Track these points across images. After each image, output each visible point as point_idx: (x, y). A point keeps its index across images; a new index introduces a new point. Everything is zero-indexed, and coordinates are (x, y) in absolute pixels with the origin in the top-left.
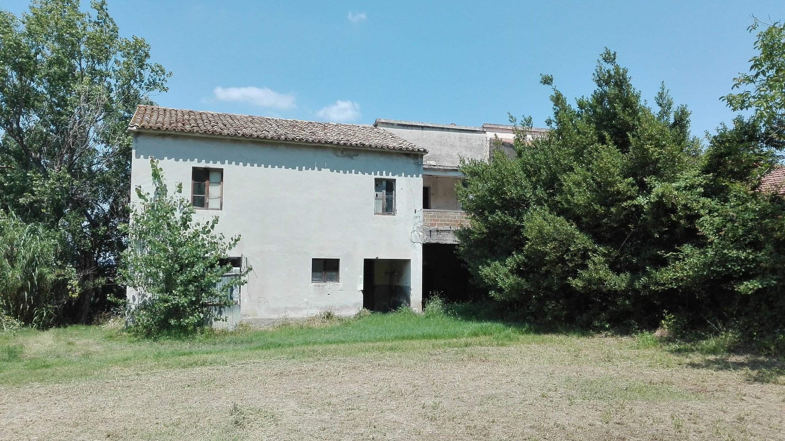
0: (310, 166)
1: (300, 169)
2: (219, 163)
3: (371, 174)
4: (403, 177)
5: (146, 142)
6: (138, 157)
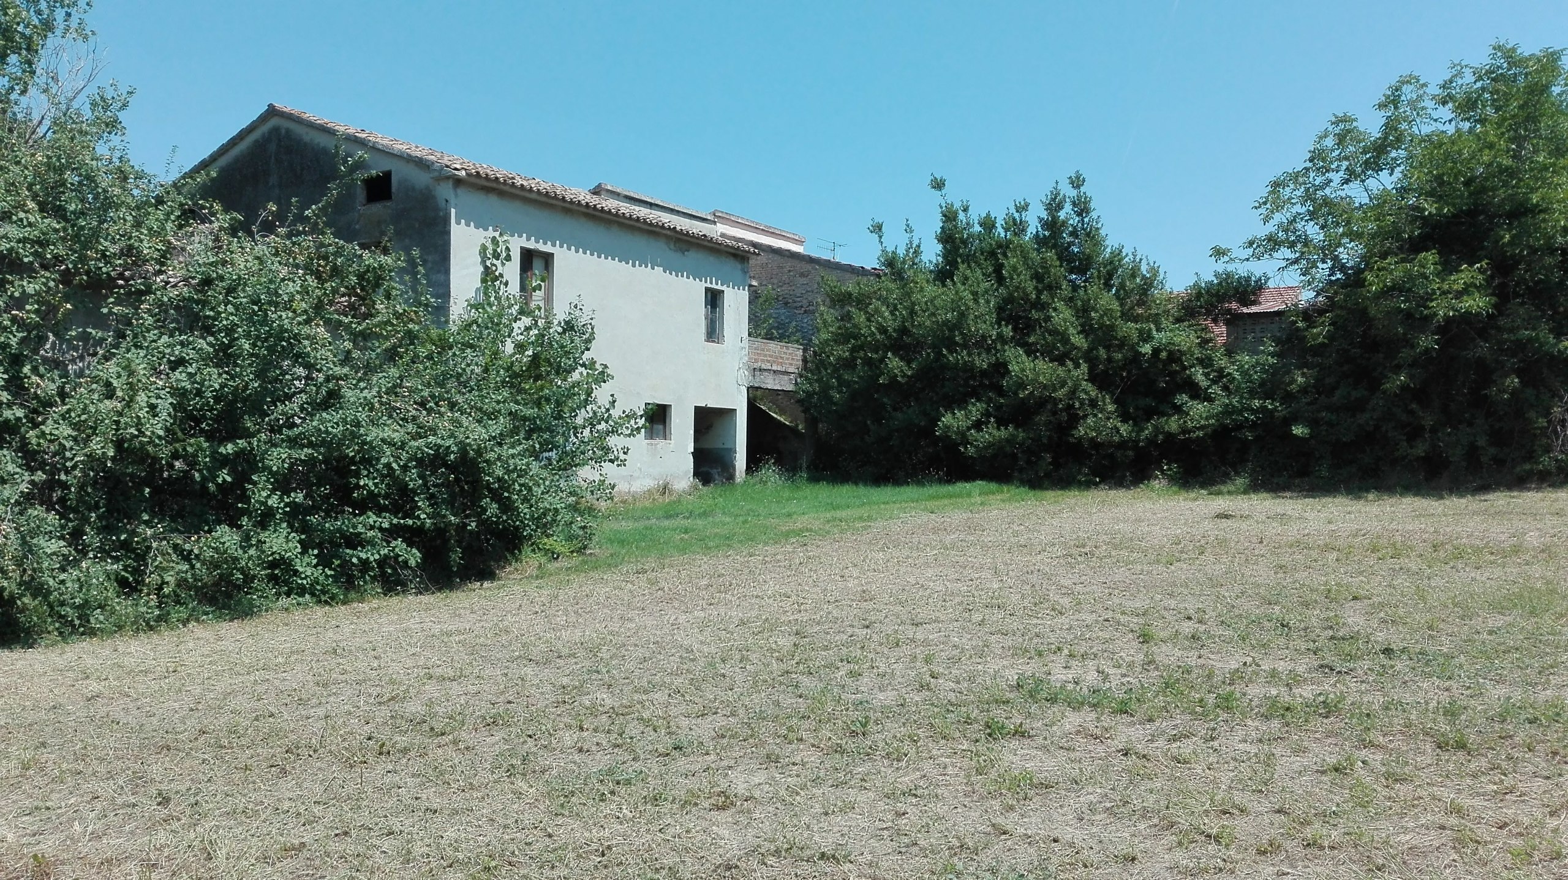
0: (644, 263)
1: (634, 266)
2: (549, 243)
3: (701, 281)
4: (731, 289)
5: (467, 197)
6: (458, 223)
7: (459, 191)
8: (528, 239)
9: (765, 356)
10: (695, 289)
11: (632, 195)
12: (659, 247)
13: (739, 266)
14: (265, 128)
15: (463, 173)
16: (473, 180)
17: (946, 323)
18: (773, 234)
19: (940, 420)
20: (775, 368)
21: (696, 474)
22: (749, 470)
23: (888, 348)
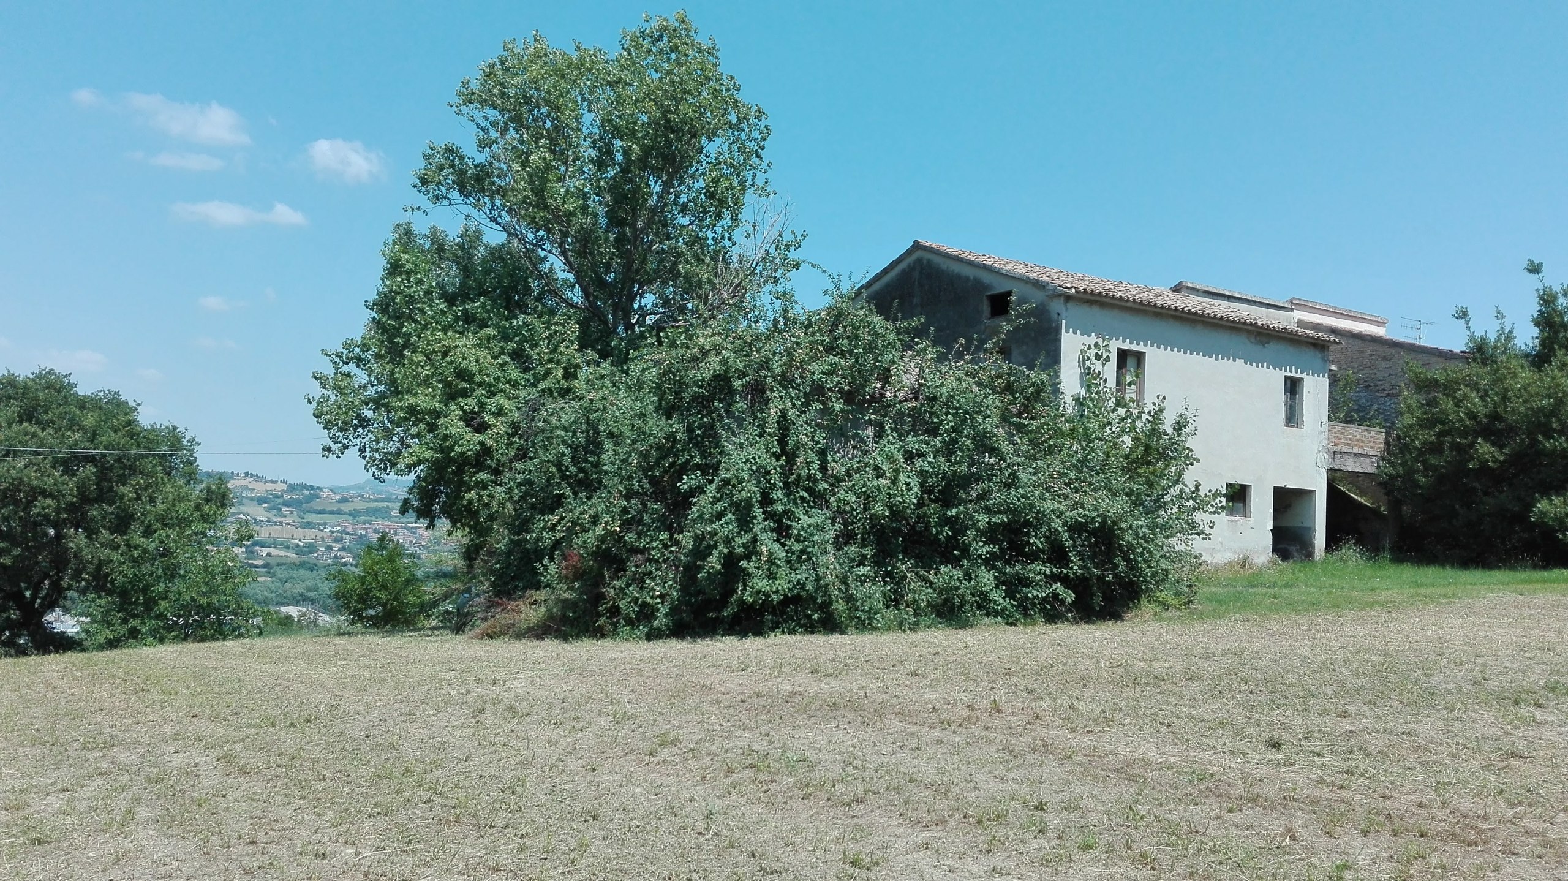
0: (1225, 354)
1: (1217, 359)
2: (1142, 343)
3: (1281, 370)
4: (1310, 376)
5: (1075, 310)
6: (1067, 332)
7: (1069, 305)
8: (1124, 341)
9: (1346, 439)
10: (1276, 378)
11: (1211, 290)
12: (1241, 341)
13: (1319, 355)
14: (911, 260)
15: (1073, 291)
16: (1081, 296)
17: (1541, 410)
18: (1353, 318)
19: (1535, 506)
20: (1355, 451)
21: (1275, 550)
22: (1328, 548)
23: (1477, 434)
